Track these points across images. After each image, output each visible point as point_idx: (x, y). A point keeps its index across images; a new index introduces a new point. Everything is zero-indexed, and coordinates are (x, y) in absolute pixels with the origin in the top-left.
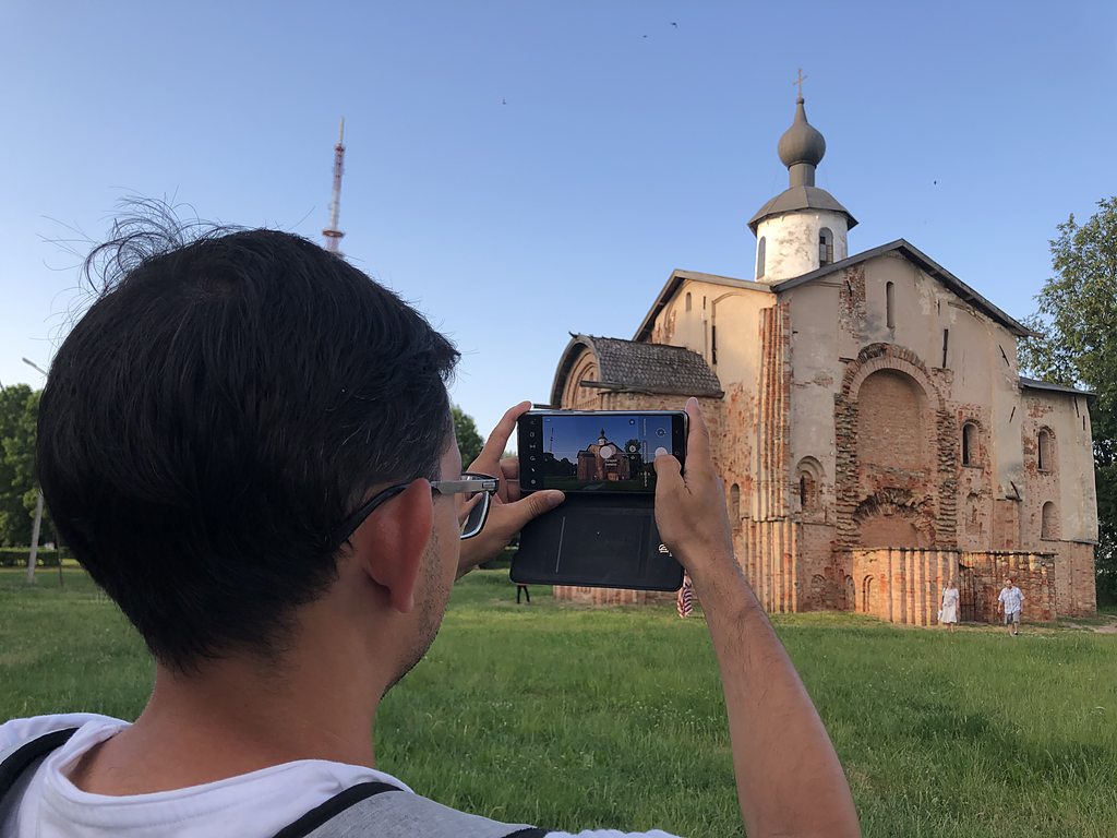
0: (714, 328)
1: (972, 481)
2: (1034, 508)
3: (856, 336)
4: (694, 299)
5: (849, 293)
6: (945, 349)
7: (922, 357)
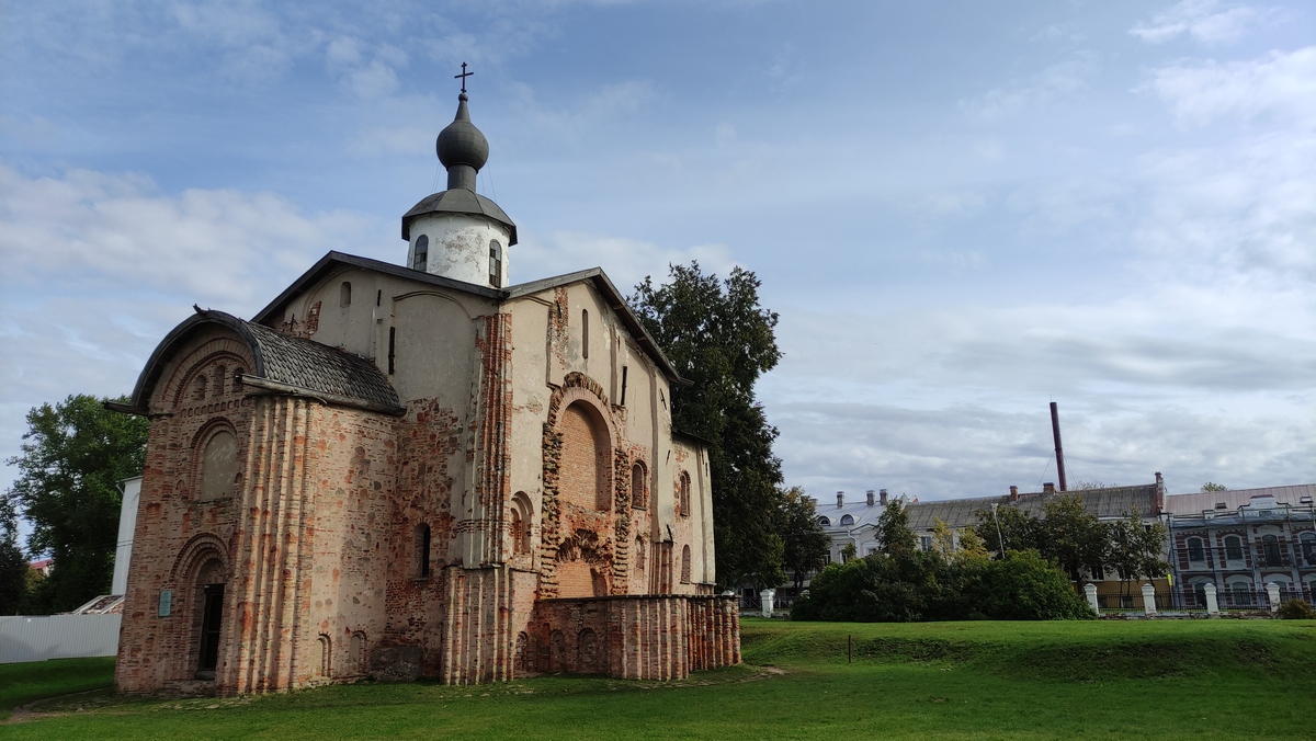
0: (393, 330)
1: (639, 522)
2: (677, 551)
3: (562, 362)
4: (356, 291)
5: (557, 313)
6: (624, 387)
7: (607, 393)
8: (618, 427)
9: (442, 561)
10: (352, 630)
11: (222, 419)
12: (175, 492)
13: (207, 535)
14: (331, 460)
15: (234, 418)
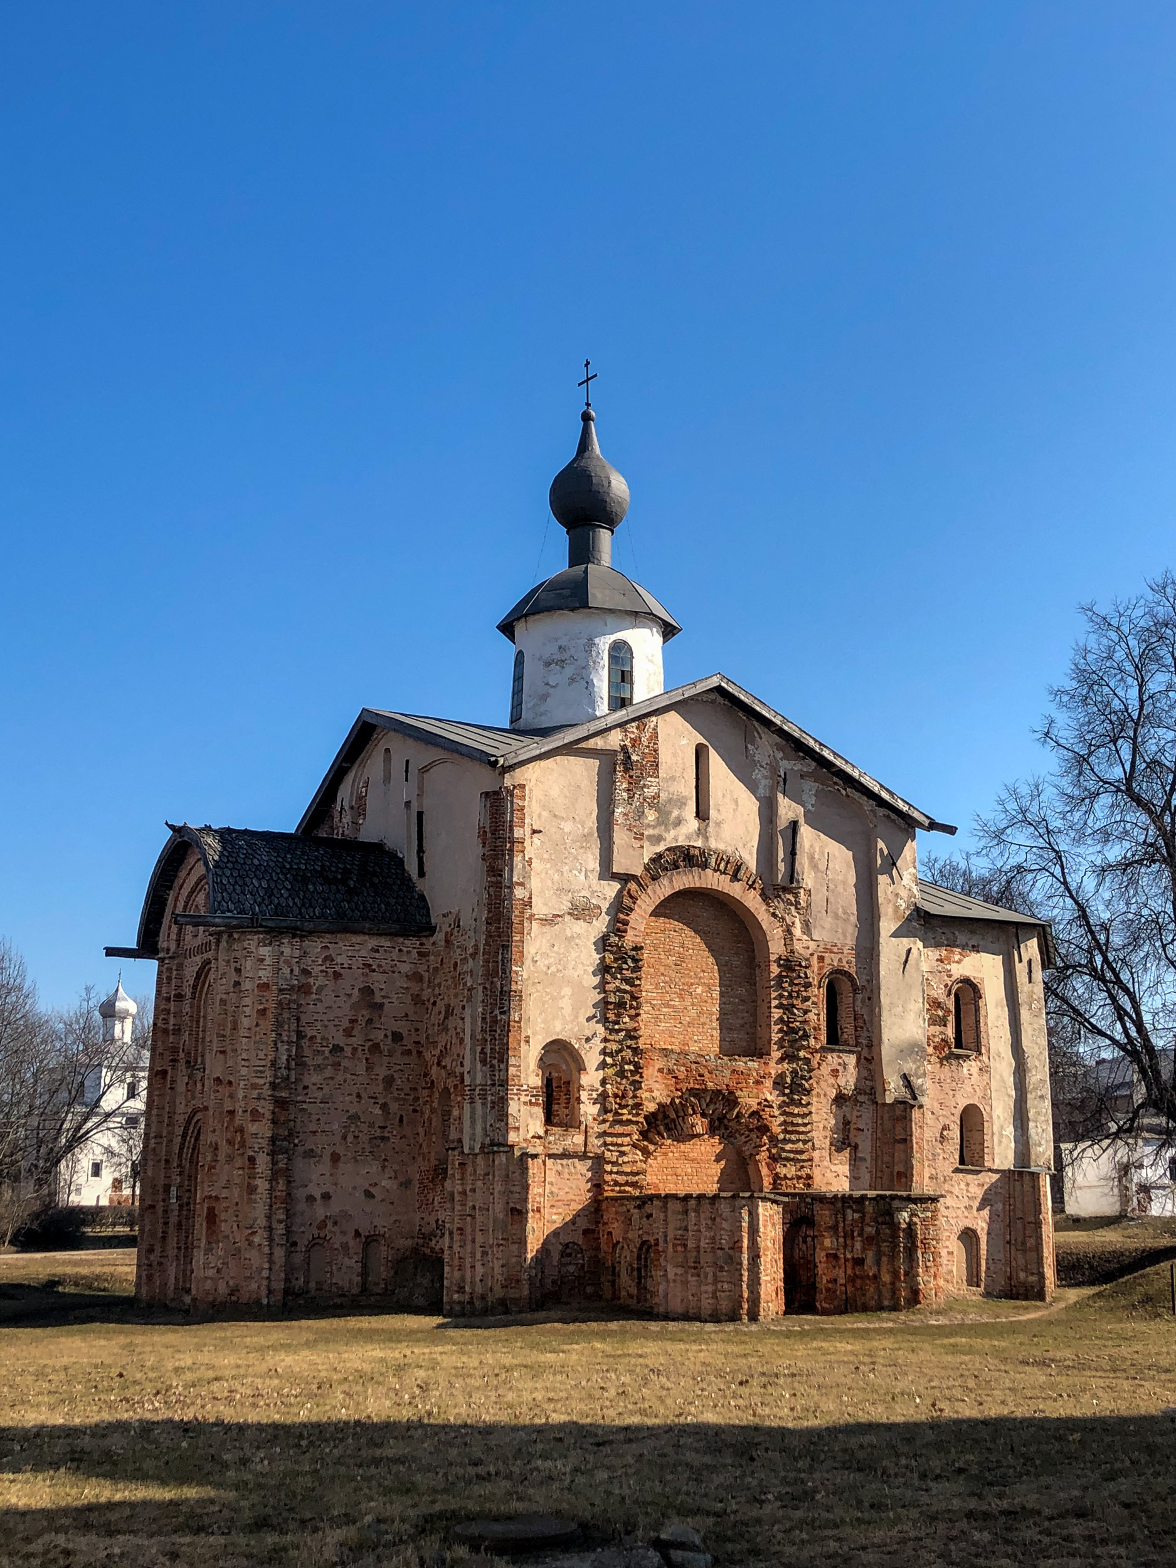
0: (420, 815)
3: (644, 836)
4: (395, 761)
5: (626, 764)
6: (793, 854)
7: (757, 867)
8: (788, 920)
10: (364, 1233)
11: (210, 960)
12: (182, 1055)
13: (200, 1110)
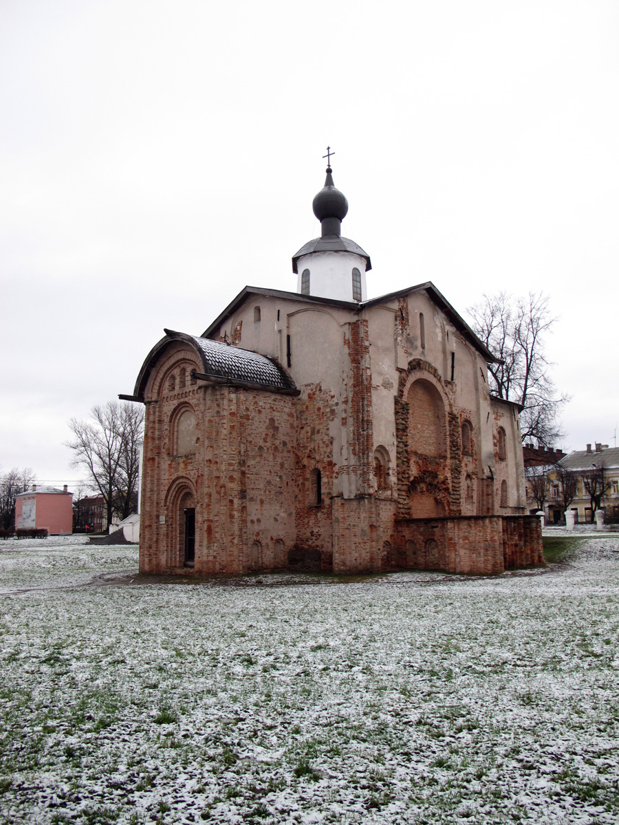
0: (288, 337)
1: (468, 465)
2: (497, 485)
3: (406, 352)
4: (264, 312)
5: (402, 318)
6: (453, 367)
7: (440, 372)
8: (450, 397)
9: (329, 493)
10: (275, 538)
11: (186, 403)
12: (163, 450)
13: (183, 477)
14: (253, 427)
15: (193, 402)
